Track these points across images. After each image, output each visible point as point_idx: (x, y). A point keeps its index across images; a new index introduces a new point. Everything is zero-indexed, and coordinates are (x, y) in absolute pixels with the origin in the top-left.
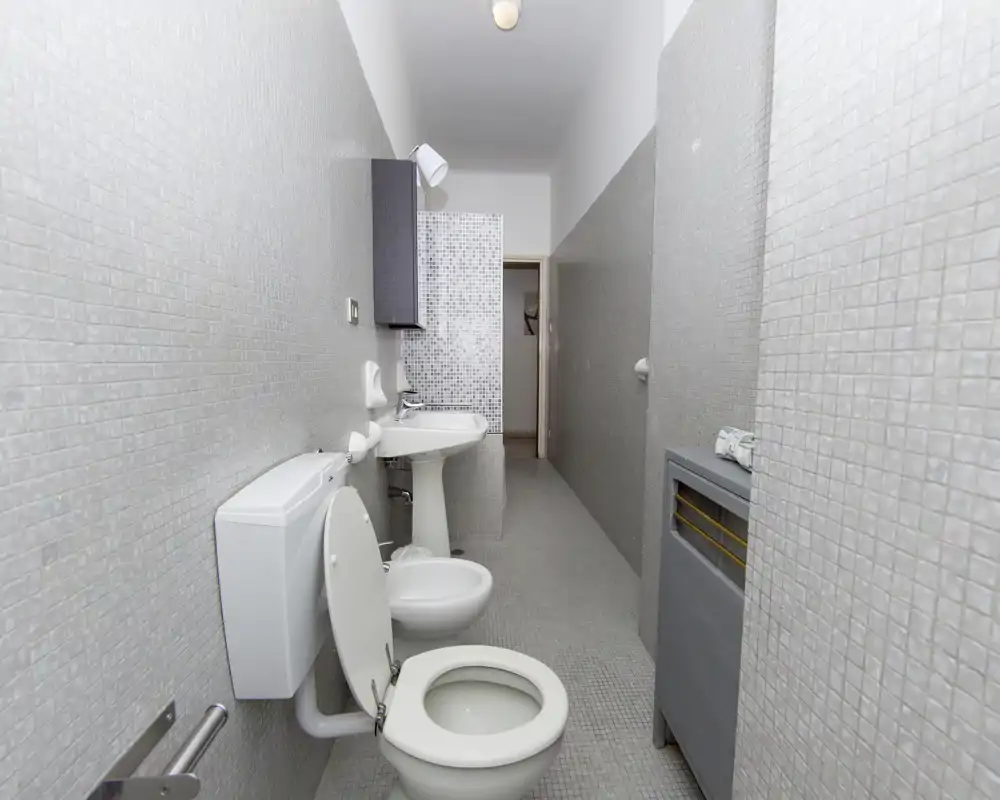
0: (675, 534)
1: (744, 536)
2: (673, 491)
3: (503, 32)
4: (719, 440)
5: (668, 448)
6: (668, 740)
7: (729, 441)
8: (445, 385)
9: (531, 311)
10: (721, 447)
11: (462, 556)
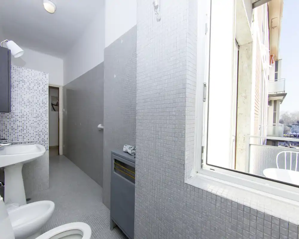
0: (115, 172)
1: (134, 171)
2: (114, 161)
3: (50, 14)
4: (124, 148)
5: (112, 151)
6: (115, 226)
7: (126, 148)
8: (20, 134)
9: (55, 103)
10: (124, 150)
11: (30, 201)
